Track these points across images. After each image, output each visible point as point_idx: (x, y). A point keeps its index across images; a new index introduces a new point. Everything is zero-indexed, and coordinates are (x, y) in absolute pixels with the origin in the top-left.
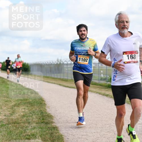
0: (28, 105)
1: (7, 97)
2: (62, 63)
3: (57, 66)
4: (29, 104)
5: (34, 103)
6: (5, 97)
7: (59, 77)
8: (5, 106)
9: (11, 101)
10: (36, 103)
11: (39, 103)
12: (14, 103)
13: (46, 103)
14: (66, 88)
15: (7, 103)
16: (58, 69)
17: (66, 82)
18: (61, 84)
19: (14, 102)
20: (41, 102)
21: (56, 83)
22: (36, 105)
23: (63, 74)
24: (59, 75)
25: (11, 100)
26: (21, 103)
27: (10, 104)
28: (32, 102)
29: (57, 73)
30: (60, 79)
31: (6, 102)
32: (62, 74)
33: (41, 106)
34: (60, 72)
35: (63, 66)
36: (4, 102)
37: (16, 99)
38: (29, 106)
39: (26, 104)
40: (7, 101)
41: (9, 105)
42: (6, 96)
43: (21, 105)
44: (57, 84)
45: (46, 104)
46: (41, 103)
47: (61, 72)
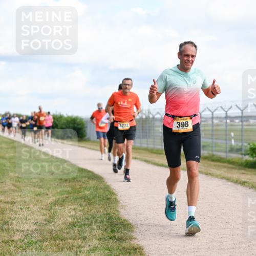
0: (82, 203)
1: (41, 187)
2: (151, 116)
3: (141, 122)
4: (83, 200)
5: (94, 198)
6: (34, 186)
7: (145, 146)
8: (36, 205)
9: (47, 194)
10: (97, 199)
11: (103, 199)
12: (54, 198)
13: (118, 198)
14: (159, 167)
15: (40, 198)
16: (143, 130)
17: (159, 155)
18: (150, 159)
19: (54, 196)
20: (109, 196)
21: (138, 157)
22: (97, 202)
23: (154, 139)
24: (144, 141)
25: (48, 192)
26: (67, 198)
27: (46, 201)
28: (90, 197)
29: (140, 138)
30: (147, 150)
31: (37, 195)
32: (151, 140)
33: (109, 203)
34: (146, 136)
35: (152, 122)
36: (33, 195)
37: (58, 191)
38: (84, 205)
39: (78, 201)
40: (39, 195)
41: (43, 203)
42: (37, 184)
43: (68, 202)
44: (141, 160)
45: (119, 200)
46: (108, 199)
47: (149, 136)
